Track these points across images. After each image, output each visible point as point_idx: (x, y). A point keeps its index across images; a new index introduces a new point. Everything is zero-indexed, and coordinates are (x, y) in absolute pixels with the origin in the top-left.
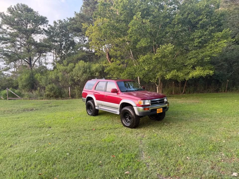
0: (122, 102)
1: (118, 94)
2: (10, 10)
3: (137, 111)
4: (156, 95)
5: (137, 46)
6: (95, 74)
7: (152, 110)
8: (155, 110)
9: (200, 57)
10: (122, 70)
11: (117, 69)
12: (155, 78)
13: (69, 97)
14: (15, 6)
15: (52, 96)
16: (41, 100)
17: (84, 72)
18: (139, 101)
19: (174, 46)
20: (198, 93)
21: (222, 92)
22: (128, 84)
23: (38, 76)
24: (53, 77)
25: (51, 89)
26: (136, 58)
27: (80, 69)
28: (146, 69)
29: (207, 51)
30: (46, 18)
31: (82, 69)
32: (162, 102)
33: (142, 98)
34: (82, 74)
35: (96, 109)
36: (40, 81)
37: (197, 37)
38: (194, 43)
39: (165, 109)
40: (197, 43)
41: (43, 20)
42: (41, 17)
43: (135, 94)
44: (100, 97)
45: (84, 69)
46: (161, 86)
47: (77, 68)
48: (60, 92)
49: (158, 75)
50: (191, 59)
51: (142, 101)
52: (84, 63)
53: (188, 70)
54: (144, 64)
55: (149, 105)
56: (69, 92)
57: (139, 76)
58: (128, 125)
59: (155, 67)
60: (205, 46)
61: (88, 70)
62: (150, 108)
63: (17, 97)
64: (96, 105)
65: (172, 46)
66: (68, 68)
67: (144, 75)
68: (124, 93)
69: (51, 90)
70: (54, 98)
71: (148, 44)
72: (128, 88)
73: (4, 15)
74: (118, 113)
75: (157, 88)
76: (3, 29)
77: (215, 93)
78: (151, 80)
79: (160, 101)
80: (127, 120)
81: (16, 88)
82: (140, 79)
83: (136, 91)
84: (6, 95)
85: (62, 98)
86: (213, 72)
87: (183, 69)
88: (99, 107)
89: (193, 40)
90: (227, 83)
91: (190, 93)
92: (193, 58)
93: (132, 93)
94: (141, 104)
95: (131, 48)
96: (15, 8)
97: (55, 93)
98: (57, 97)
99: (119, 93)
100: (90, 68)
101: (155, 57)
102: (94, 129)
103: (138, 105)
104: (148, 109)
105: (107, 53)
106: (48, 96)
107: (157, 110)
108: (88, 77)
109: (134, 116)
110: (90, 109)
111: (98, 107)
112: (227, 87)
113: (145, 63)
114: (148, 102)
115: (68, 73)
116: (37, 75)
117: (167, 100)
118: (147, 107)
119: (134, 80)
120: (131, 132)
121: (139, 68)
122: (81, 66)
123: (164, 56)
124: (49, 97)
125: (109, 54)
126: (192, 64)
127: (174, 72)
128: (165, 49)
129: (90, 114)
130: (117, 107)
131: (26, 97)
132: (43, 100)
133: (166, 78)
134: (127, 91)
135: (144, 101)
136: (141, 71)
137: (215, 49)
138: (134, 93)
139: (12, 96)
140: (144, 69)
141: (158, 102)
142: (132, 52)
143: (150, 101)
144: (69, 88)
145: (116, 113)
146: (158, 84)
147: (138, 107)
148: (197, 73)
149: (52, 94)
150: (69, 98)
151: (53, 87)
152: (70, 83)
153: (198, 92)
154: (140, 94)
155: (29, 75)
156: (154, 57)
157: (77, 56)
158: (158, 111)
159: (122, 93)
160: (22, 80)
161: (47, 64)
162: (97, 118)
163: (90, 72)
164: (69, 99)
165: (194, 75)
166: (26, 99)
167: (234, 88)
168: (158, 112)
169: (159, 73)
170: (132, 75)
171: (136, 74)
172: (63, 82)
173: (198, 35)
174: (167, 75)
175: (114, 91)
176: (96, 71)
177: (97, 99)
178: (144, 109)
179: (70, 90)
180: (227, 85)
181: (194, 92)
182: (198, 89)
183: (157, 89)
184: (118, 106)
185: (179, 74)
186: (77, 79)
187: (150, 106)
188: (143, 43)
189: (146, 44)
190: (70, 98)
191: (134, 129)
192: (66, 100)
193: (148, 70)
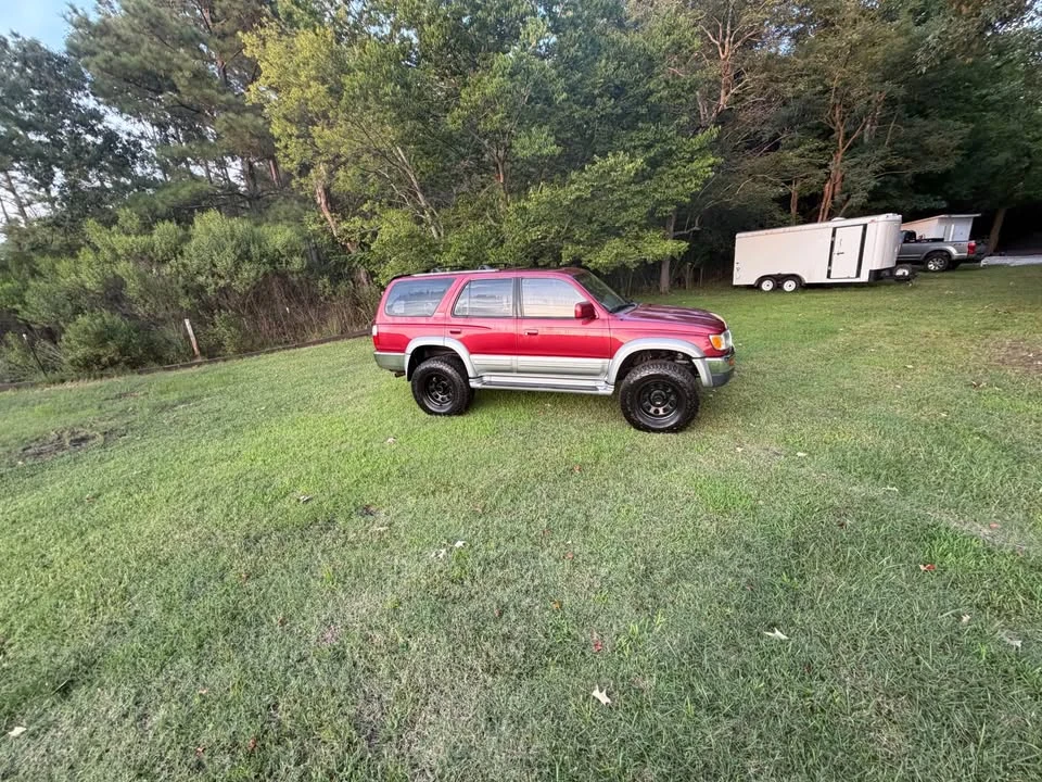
3: (707, 371)
6: (291, 264)
13: (195, 357)
15: (113, 363)
16: (60, 387)
17: (241, 258)
18: (712, 337)
24: (91, 284)
25: (98, 334)
31: (229, 244)
34: (237, 265)
45: (238, 246)
47: (202, 240)
48: (150, 343)
51: (721, 335)
52: (227, 220)
56: (187, 337)
61: (254, 250)
64: (472, 373)
66: (158, 240)
69: (102, 337)
70: (123, 369)
85: (166, 363)
86: (688, 244)
88: (488, 379)
97: (123, 350)
98: (136, 365)
100: (258, 241)
103: (709, 353)
106: (87, 366)
108: (260, 274)
115: (163, 263)
124: (90, 366)
130: (602, 371)
132: (68, 385)
144: (187, 322)
147: (707, 359)
149: (111, 351)
150: (195, 361)
151: (109, 326)
152: (184, 303)
163: (263, 255)
164: (199, 364)
172: (151, 299)
176: (292, 253)
177: (477, 351)
179: (194, 330)
186: (217, 284)
190: (199, 360)
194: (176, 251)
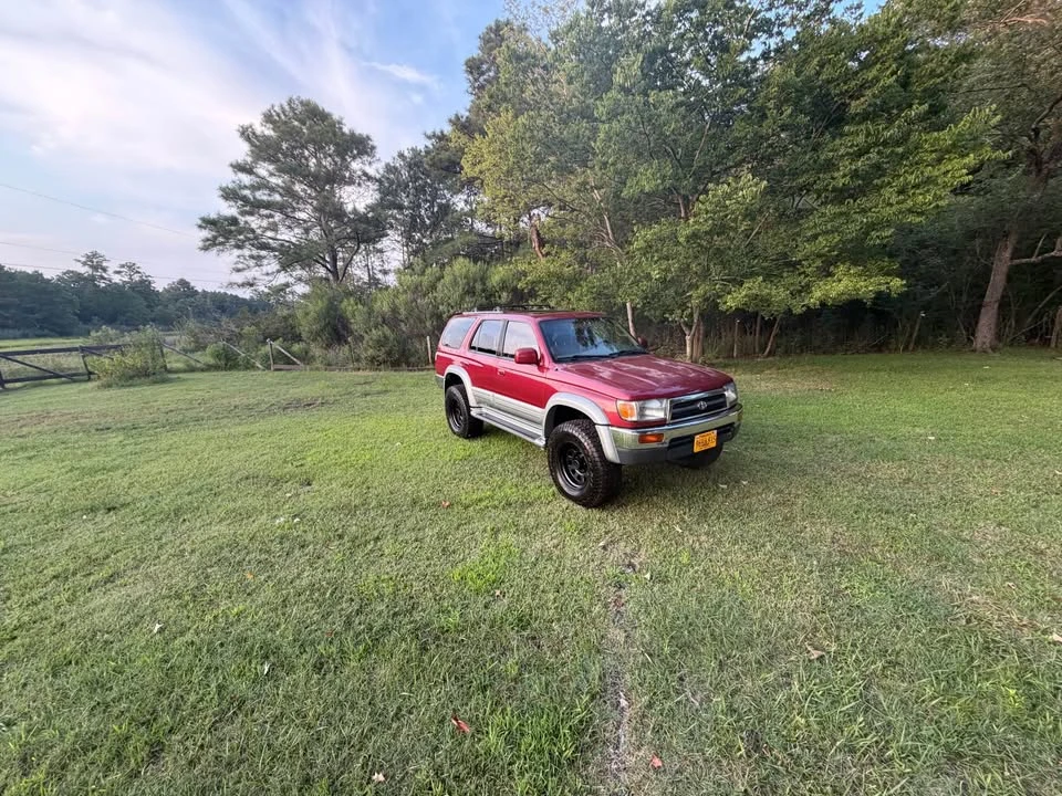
0: (554, 401)
1: (541, 368)
2: (268, 118)
3: (612, 443)
4: (693, 375)
5: (626, 192)
6: (500, 297)
7: (672, 440)
8: (690, 439)
9: (852, 230)
10: (573, 282)
11: (560, 277)
12: (683, 306)
13: (428, 364)
14: (282, 108)
15: (384, 362)
16: (356, 373)
17: (468, 292)
18: (619, 402)
19: (765, 182)
20: (816, 354)
21: (896, 349)
22: (589, 332)
23: (348, 306)
24: (386, 308)
25: (378, 341)
26: (623, 242)
27: (455, 283)
28: (655, 274)
29: (887, 204)
30: (368, 138)
31: (462, 282)
32: (716, 405)
33: (637, 393)
35: (473, 417)
36: (352, 321)
37: (848, 154)
38: (833, 178)
39: (725, 432)
40: (844, 176)
41: (361, 146)
42: (353, 134)
43: (606, 373)
44: (485, 378)
45: (468, 284)
46: (699, 334)
47: (448, 279)
48: (404, 351)
49: (695, 299)
50: (815, 237)
51: (633, 403)
52: (467, 264)
53: (802, 276)
54: (647, 259)
55: (665, 420)
56: (426, 350)
57: (632, 301)
58: (575, 493)
59: (685, 269)
60: (879, 188)
61: (479, 286)
62: (669, 432)
63: (294, 363)
64: (472, 402)
65: (757, 184)
66: (426, 280)
67: (646, 298)
68: (565, 365)
69: (380, 343)
70: (388, 367)
71: (663, 181)
72: (585, 345)
73: (254, 133)
74: (541, 442)
75: (688, 338)
76: (259, 177)
77: (874, 356)
78: (671, 314)
79: (711, 403)
80: (574, 472)
81: (297, 338)
82: (633, 309)
83: (611, 356)
84: (266, 356)
85: (411, 366)
86: (904, 282)
87: (785, 275)
88: (484, 410)
89: (830, 166)
90: (919, 321)
91: (787, 353)
92: (826, 233)
93: (595, 366)
94: (629, 419)
95: (606, 209)
96: (284, 112)
97: (389, 353)
98: (395, 365)
99: (547, 364)
100: (483, 279)
101: (688, 231)
102: (447, 504)
103: (616, 421)
104: (659, 436)
105: (535, 233)
106: (372, 361)
107: (697, 438)
109: (599, 464)
110: (456, 412)
111: (478, 410)
112: (915, 335)
113: (653, 257)
114: (658, 409)
115: (424, 296)
116: (345, 302)
117: (736, 394)
118: (656, 430)
119: (612, 315)
120: (583, 531)
121: (630, 273)
122: (457, 273)
123: (721, 229)
124: (375, 363)
125: (538, 234)
126: (819, 256)
127: (753, 286)
128: (728, 196)
129: (456, 430)
130: (538, 421)
131: (318, 364)
132: (360, 373)
133: (723, 308)
134: (576, 359)
135: (641, 402)
136: (636, 283)
137: (921, 194)
138: (602, 369)
139: (283, 361)
140: (648, 276)
141: (702, 405)
142: (611, 225)
143: (666, 403)
144: (428, 338)
145: (534, 438)
146: (690, 328)
147: (614, 429)
148: (844, 284)
149: (382, 355)
150: (427, 367)
151: (385, 337)
152: (428, 324)
153: (816, 350)
154: (625, 371)
155: (326, 302)
156: (684, 232)
157: (453, 246)
158: (699, 443)
159: (557, 366)
160: (309, 318)
161: (385, 272)
162: (476, 445)
163: (483, 291)
164: (429, 369)
165: (833, 294)
166: (317, 369)
167: (944, 339)
168: (697, 449)
169: (701, 291)
170: (608, 297)
171: (620, 293)
172: (412, 321)
173: (851, 147)
174: (729, 296)
175: (529, 357)
176: (502, 289)
177: (475, 383)
178: (642, 439)
179: (431, 344)
180: (917, 328)
181: (802, 351)
182: (817, 342)
183: (688, 342)
184: (541, 414)
185: (774, 292)
187: (668, 425)
188: (647, 179)
189: (659, 181)
190: (430, 366)
191: (596, 514)
192: (421, 373)
193: (663, 281)
194: (433, 287)
